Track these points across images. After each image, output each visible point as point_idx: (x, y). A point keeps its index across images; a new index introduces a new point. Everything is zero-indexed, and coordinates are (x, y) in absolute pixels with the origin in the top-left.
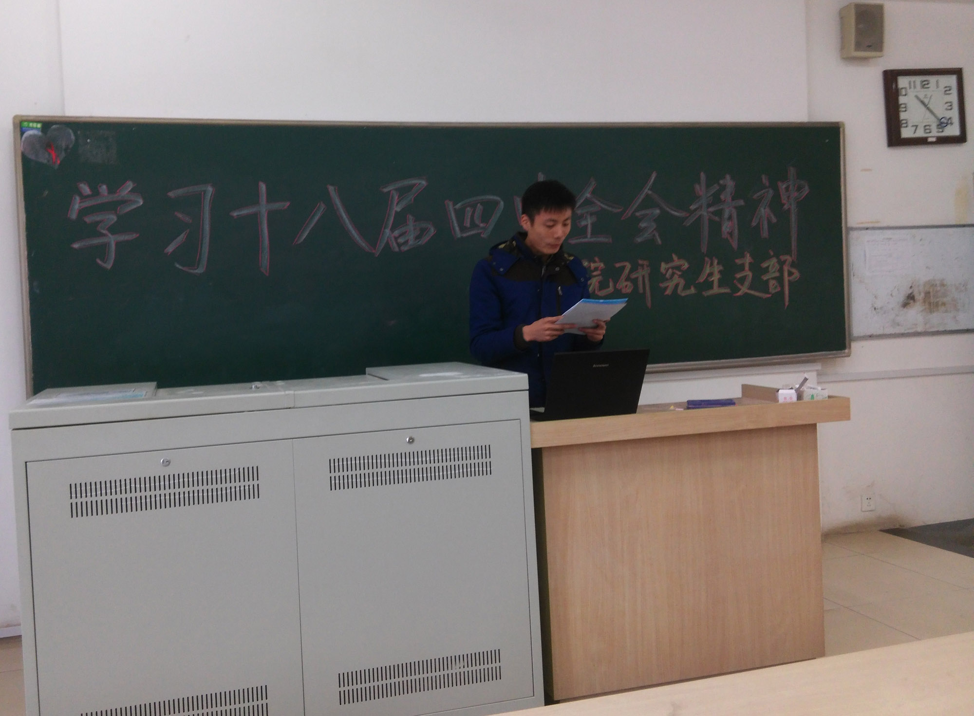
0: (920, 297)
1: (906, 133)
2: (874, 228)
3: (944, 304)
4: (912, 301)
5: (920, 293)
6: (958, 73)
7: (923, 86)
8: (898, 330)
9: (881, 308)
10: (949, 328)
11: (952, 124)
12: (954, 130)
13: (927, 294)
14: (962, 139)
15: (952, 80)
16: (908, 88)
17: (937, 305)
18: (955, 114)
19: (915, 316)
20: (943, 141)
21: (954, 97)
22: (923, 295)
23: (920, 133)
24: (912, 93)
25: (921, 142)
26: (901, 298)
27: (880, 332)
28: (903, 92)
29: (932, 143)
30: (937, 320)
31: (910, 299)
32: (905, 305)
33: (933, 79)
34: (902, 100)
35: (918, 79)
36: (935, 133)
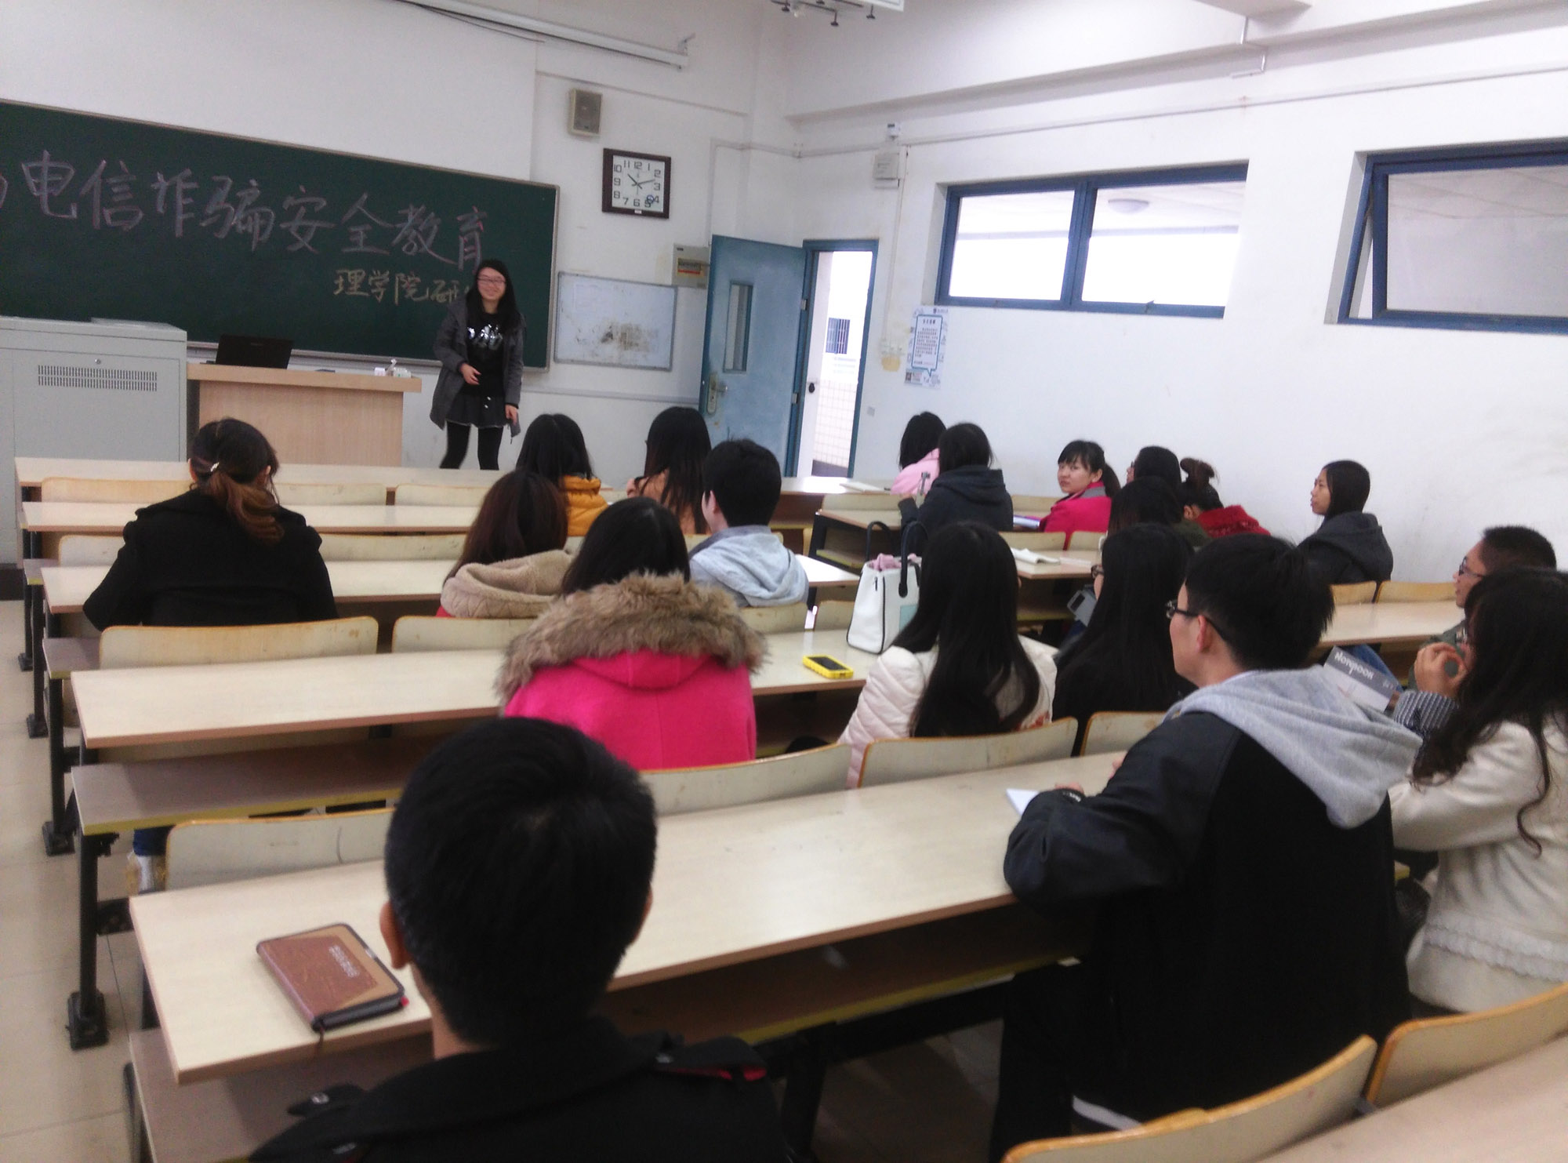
0: (617, 336)
1: (617, 203)
2: (584, 276)
3: (637, 345)
4: (610, 339)
5: (617, 333)
6: (667, 161)
7: (636, 167)
8: (596, 359)
9: (584, 340)
10: (638, 364)
11: (658, 202)
12: (659, 207)
13: (624, 335)
14: (665, 215)
15: (661, 166)
16: (623, 166)
17: (631, 344)
18: (661, 194)
19: (611, 350)
20: (647, 214)
21: (661, 181)
22: (620, 334)
23: (630, 205)
24: (626, 171)
25: (629, 212)
26: (601, 335)
27: (581, 359)
28: (619, 169)
29: (638, 215)
30: (629, 355)
31: (609, 337)
32: (604, 340)
33: (645, 163)
34: (615, 175)
35: (632, 161)
36: (643, 207)
